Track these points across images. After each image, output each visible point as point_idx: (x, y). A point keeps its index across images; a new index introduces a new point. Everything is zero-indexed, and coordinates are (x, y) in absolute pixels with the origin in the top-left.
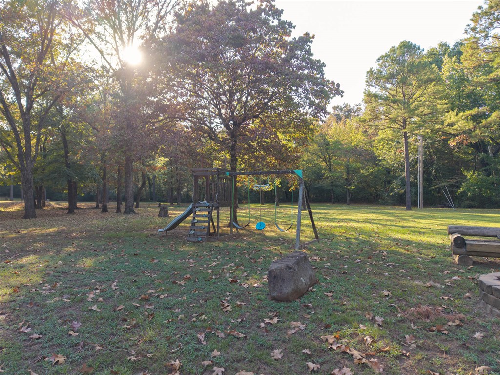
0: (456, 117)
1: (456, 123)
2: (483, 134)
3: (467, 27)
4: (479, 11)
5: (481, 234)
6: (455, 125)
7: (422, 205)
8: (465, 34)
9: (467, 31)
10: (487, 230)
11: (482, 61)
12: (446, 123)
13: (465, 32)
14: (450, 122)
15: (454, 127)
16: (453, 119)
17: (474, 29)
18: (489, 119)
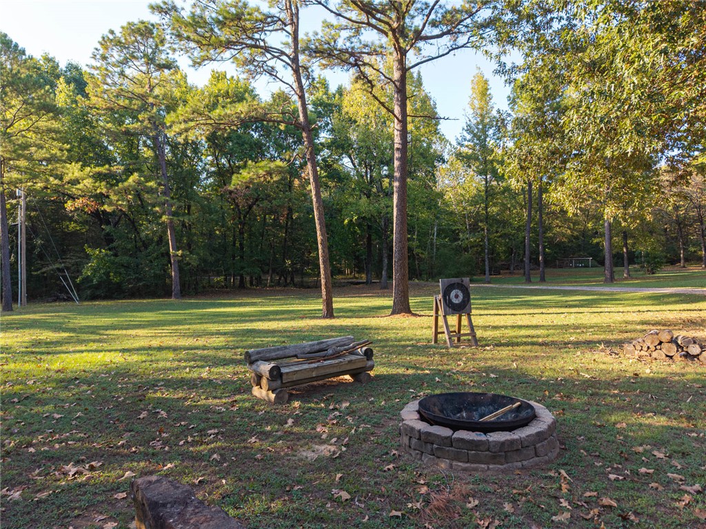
0: (80, 173)
1: (80, 181)
2: (120, 202)
3: (95, 51)
4: (111, 37)
5: (283, 356)
6: (79, 183)
7: (24, 300)
8: (93, 59)
9: (95, 56)
10: (288, 350)
11: (116, 105)
12: (66, 178)
13: (92, 56)
14: (73, 178)
15: (78, 186)
16: (77, 174)
17: (104, 58)
18: (126, 184)
